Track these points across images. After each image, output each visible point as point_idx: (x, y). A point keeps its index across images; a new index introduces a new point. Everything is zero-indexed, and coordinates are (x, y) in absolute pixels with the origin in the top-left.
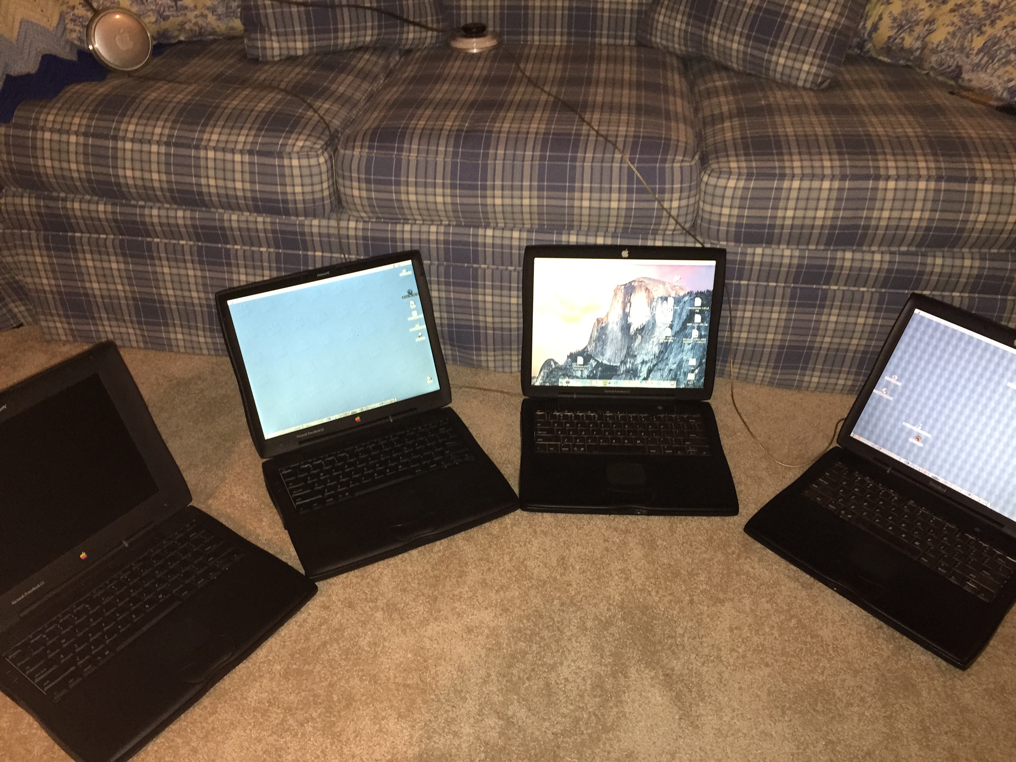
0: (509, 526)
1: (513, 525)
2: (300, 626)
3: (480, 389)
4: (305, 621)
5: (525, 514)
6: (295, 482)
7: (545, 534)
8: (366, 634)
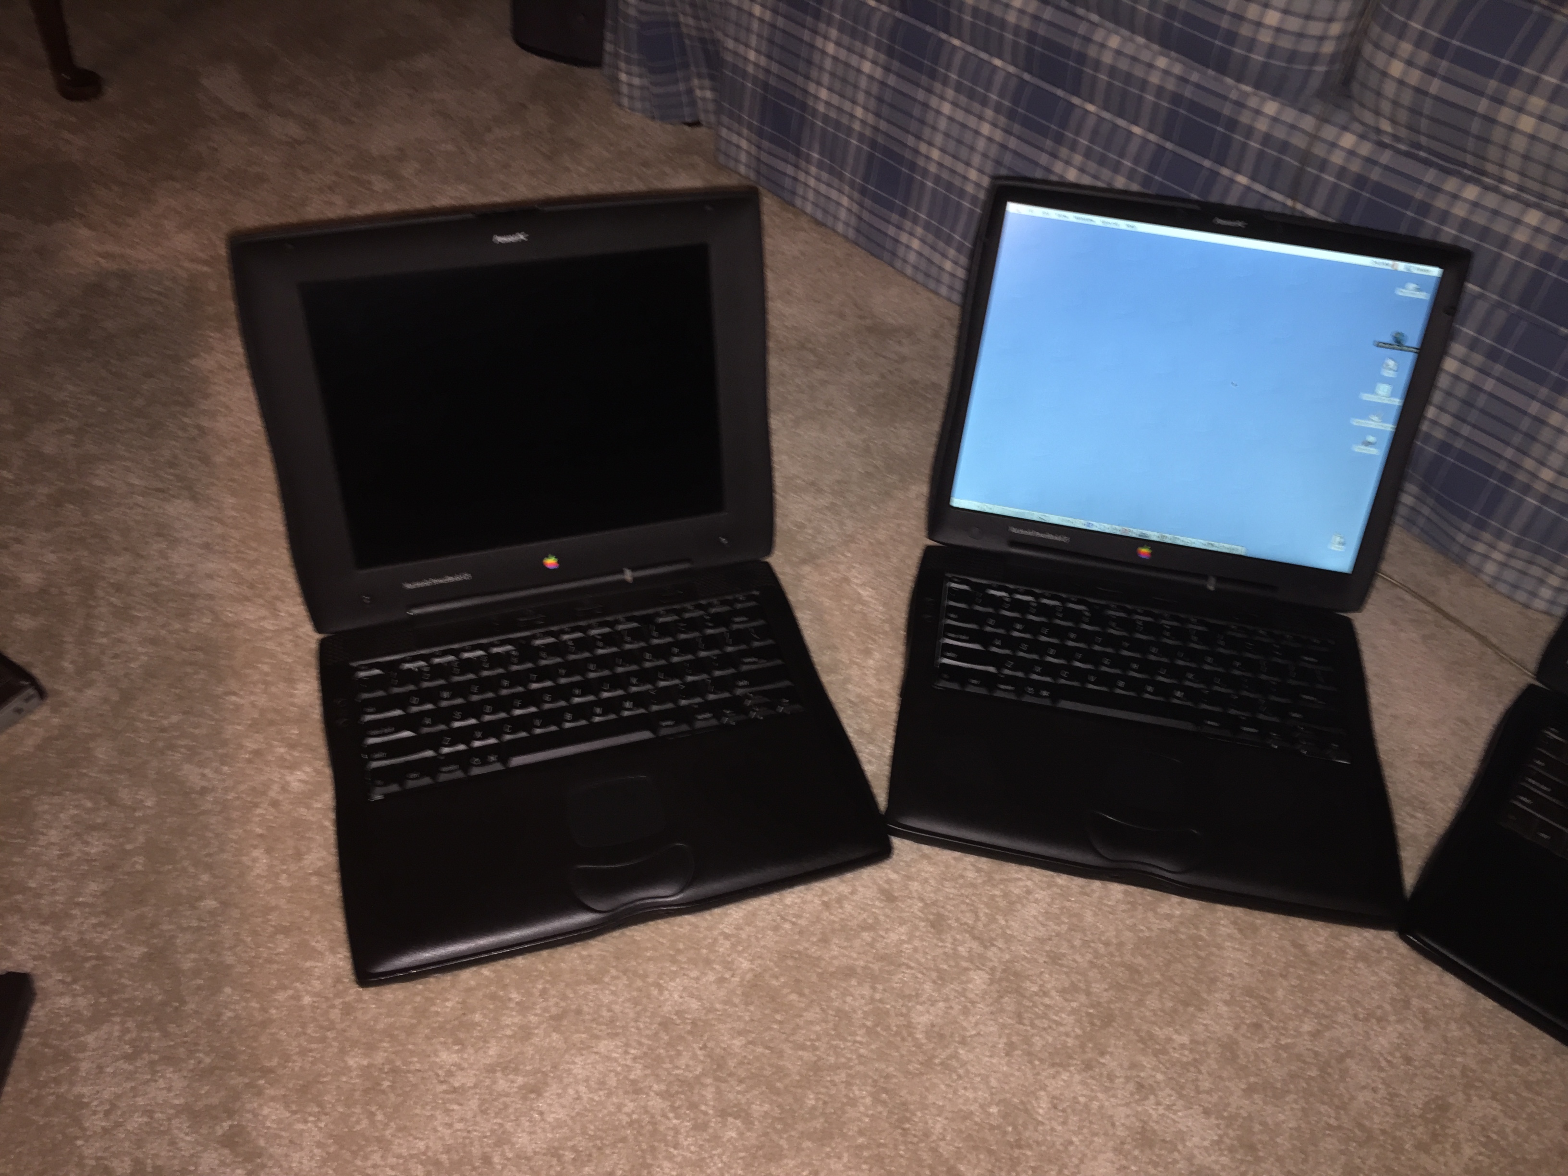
0: (1351, 953)
1: (1361, 956)
2: (826, 905)
3: (1439, 610)
4: (840, 900)
5: (1402, 947)
6: (963, 615)
7: (1428, 1023)
8: (933, 1003)
